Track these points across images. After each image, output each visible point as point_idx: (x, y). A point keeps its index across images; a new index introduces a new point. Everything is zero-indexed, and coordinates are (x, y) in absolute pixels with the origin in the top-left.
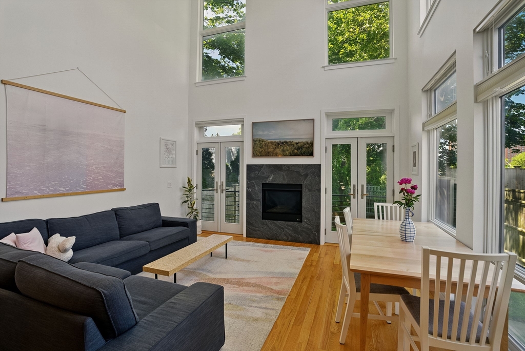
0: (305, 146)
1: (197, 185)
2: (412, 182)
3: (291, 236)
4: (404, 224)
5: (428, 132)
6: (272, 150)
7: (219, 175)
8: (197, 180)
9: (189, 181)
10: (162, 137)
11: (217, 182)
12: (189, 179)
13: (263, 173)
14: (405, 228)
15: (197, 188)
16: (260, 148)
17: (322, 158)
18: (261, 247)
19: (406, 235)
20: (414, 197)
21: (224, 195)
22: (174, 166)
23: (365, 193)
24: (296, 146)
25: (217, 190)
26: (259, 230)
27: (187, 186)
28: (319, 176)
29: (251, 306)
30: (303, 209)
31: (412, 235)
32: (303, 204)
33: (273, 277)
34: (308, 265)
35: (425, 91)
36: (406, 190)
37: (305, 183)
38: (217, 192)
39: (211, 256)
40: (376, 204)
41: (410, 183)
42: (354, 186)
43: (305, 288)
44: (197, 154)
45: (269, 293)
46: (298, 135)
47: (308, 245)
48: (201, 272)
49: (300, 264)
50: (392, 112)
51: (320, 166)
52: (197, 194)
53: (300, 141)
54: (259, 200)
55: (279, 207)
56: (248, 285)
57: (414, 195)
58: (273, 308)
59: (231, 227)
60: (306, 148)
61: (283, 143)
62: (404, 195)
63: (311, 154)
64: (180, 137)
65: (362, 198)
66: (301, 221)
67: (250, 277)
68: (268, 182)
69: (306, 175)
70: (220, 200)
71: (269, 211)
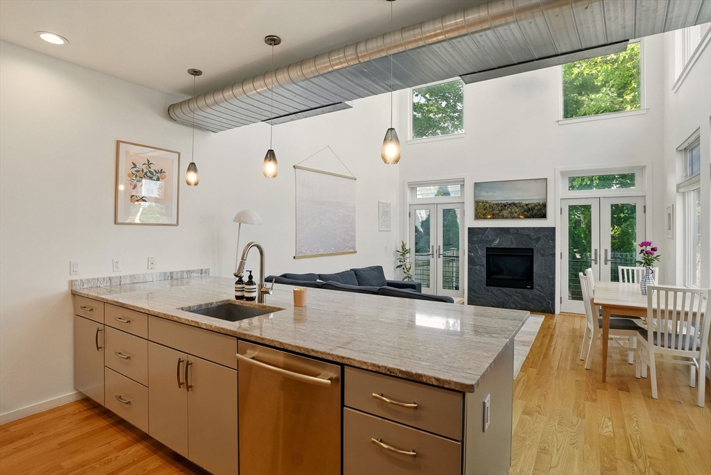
0: (536, 208)
1: (410, 249)
2: (652, 245)
3: (521, 304)
4: (644, 280)
5: (684, 193)
6: (498, 212)
7: (436, 239)
8: (411, 245)
9: (403, 246)
10: (381, 201)
11: (433, 246)
12: (403, 243)
13: (488, 237)
14: (645, 283)
15: (410, 253)
16: (483, 210)
17: (557, 220)
20: (653, 258)
21: (441, 260)
22: (388, 229)
23: (609, 258)
24: (525, 207)
25: (433, 254)
26: (483, 298)
27: (401, 250)
28: (554, 240)
30: (534, 275)
32: (535, 270)
34: (546, 327)
35: (680, 151)
36: (646, 252)
37: (537, 247)
38: (433, 257)
40: (620, 268)
41: (650, 246)
42: (596, 250)
43: (547, 341)
44: (410, 216)
46: (530, 197)
47: (541, 314)
49: (537, 327)
50: (643, 168)
51: (554, 229)
52: (411, 258)
53: (531, 202)
54: (483, 265)
57: (655, 256)
60: (538, 210)
61: (510, 204)
62: (644, 255)
63: (544, 216)
65: (606, 264)
66: (532, 288)
68: (493, 246)
69: (538, 239)
70: (437, 266)
71: (495, 277)
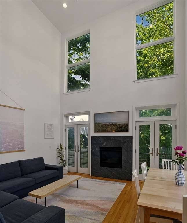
0: (123, 126)
1: (65, 147)
2: (183, 149)
3: (116, 176)
4: (177, 175)
6: (105, 128)
7: (77, 142)
8: (65, 145)
9: (61, 145)
10: (46, 123)
11: (76, 146)
12: (61, 144)
13: (100, 141)
14: (178, 177)
15: (65, 149)
16: (99, 127)
17: (134, 133)
18: (98, 182)
19: (179, 181)
20: (184, 158)
21: (79, 153)
22: (53, 138)
23: (159, 152)
24: (118, 126)
25: (76, 150)
26: (98, 172)
27: (60, 148)
28: (132, 143)
29: (86, 218)
30: (123, 161)
31: (182, 182)
32: (123, 158)
33: (102, 200)
34: (123, 193)
36: (179, 154)
37: (124, 146)
38: (76, 151)
39: (70, 186)
40: (163, 160)
41: (181, 149)
42: (152, 148)
43: (119, 208)
44: (65, 131)
45: (98, 210)
46: (120, 120)
47: (125, 181)
48: (62, 195)
49: (119, 193)
50: (175, 105)
51: (132, 137)
52: (65, 152)
53: (121, 123)
54: (98, 156)
55: (109, 160)
56: (87, 204)
57: (184, 157)
58: (98, 219)
59: (83, 170)
60: (124, 127)
61: (111, 125)
62: (178, 157)
63: (127, 131)
64: (56, 122)
66: (121, 168)
67: (89, 200)
68: (103, 146)
69: (124, 142)
70: (77, 156)
71: (104, 162)
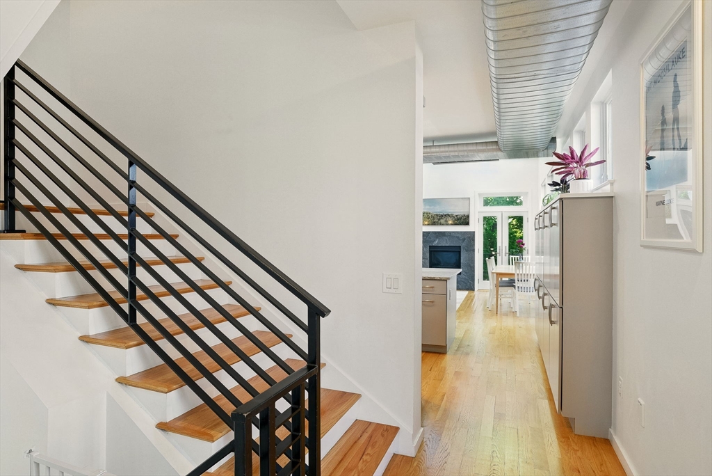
6: (437, 220)
13: (430, 238)
16: (427, 219)
23: (507, 251)
24: (456, 217)
28: (474, 241)
37: (463, 245)
42: (500, 247)
46: (459, 210)
50: (526, 194)
51: (474, 232)
53: (459, 214)
54: (427, 258)
60: (464, 219)
61: (445, 215)
63: (467, 224)
65: (505, 256)
68: (434, 244)
69: (464, 239)
